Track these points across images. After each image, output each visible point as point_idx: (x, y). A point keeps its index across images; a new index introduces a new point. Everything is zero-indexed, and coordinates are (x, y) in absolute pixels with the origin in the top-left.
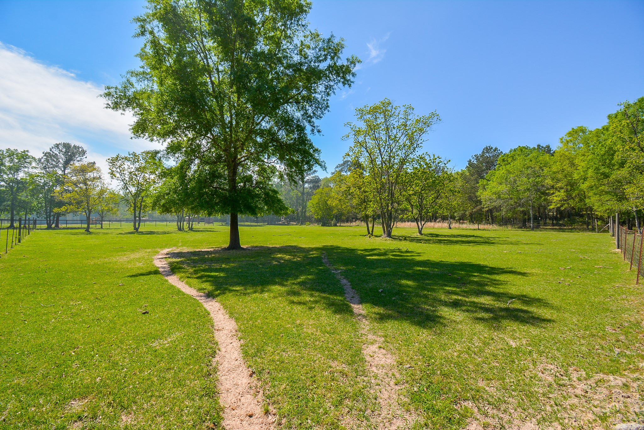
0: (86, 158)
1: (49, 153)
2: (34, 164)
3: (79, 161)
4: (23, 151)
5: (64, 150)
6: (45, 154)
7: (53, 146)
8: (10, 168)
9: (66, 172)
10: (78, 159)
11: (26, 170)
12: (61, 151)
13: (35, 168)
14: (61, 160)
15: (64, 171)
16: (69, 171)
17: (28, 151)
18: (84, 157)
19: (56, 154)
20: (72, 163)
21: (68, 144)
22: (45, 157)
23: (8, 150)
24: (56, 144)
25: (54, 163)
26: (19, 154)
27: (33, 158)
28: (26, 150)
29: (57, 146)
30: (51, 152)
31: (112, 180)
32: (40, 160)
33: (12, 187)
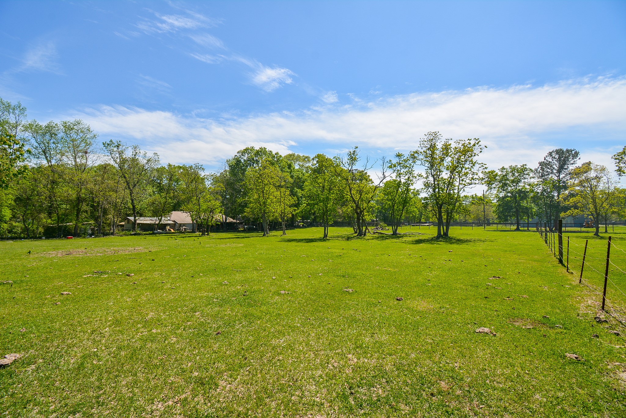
0: (580, 159)
1: (543, 162)
2: (531, 175)
3: (572, 164)
4: (522, 165)
5: (557, 156)
6: (541, 164)
7: (547, 155)
8: (513, 181)
9: (561, 177)
10: (572, 162)
11: (526, 180)
12: (554, 158)
13: (533, 177)
14: (555, 166)
15: (559, 176)
16: (563, 175)
17: (526, 165)
18: (578, 158)
19: (549, 162)
20: (566, 167)
21: (561, 150)
22: (541, 167)
23: (510, 167)
24: (550, 152)
25: (549, 170)
26: (519, 168)
27: (530, 169)
28: (524, 164)
29: (550, 154)
30: (545, 161)
31: (620, 177)
32: (536, 170)
33: (515, 197)
